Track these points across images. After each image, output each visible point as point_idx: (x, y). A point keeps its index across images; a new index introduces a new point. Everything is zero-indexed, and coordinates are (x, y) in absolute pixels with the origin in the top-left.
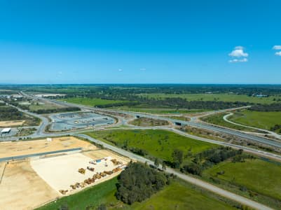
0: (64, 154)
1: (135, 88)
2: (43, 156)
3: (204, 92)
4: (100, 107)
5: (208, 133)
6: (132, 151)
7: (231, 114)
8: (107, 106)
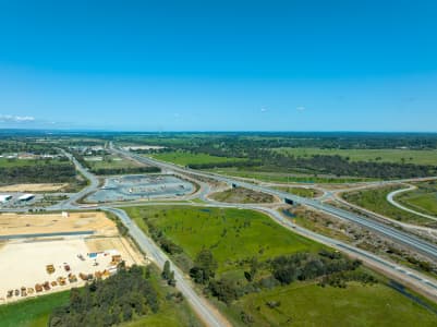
0: (62, 239)
1: (278, 139)
2: (32, 239)
3: (394, 147)
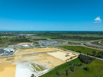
0: (56, 52)
3: (86, 34)
4: (53, 39)
5: (97, 47)
6: (76, 51)
7: (101, 42)
8: (55, 38)
